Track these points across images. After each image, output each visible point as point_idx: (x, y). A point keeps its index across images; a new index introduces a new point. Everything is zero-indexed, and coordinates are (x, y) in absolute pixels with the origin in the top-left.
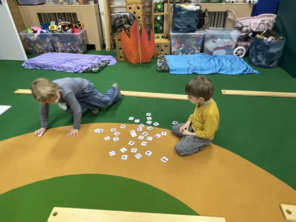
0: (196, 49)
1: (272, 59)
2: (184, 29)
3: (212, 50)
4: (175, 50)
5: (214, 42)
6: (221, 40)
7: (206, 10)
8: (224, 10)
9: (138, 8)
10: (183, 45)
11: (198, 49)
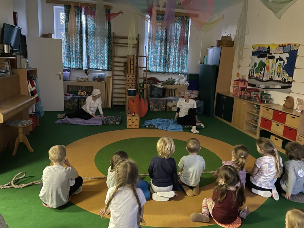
0: (163, 106)
1: (200, 110)
2: (157, 96)
3: (171, 107)
4: (152, 107)
5: (172, 103)
6: (175, 102)
7: (166, 88)
8: (174, 88)
9: (133, 86)
10: (156, 104)
11: (164, 106)
